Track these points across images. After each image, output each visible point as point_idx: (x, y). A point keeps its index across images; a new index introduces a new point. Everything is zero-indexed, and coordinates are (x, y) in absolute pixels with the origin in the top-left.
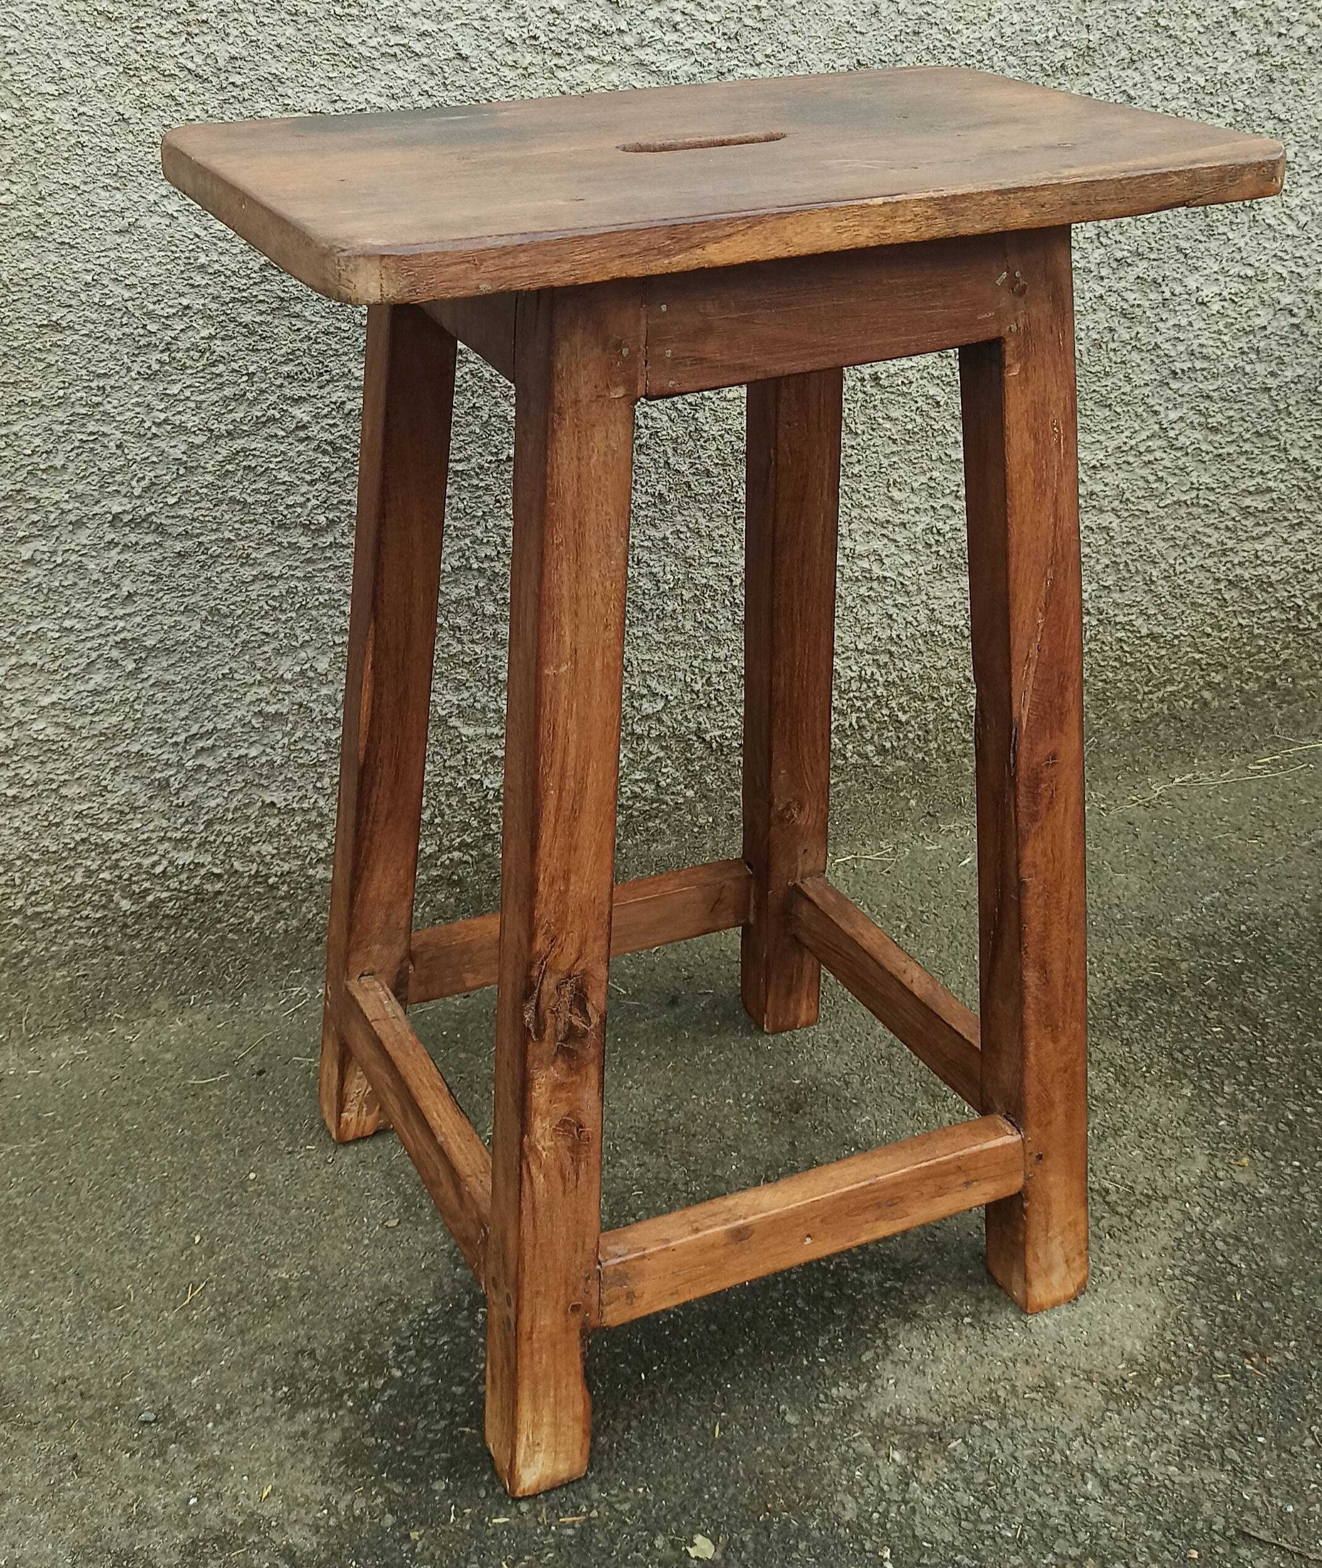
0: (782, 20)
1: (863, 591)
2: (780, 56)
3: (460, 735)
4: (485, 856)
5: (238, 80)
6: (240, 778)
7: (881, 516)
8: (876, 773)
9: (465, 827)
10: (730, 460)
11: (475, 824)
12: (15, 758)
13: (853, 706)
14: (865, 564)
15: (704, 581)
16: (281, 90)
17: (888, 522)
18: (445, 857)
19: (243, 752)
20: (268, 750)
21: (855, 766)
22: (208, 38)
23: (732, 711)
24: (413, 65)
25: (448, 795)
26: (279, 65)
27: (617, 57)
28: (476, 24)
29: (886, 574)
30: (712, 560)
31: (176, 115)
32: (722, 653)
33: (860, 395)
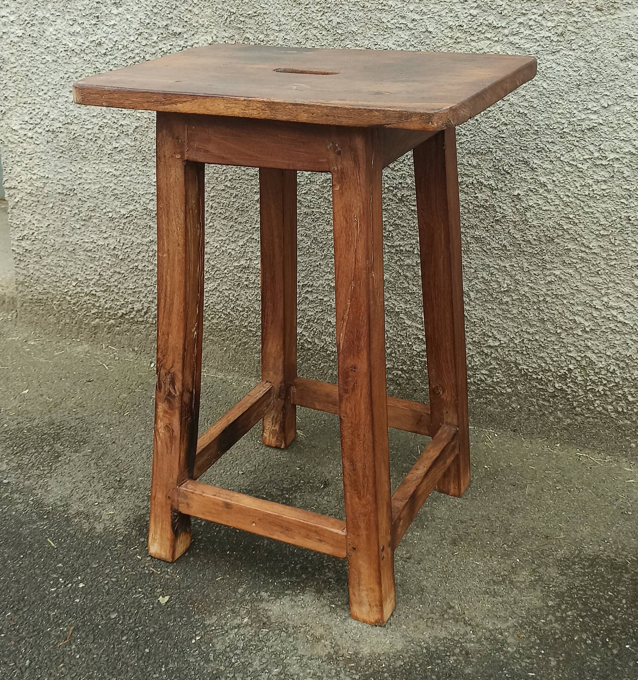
0: (590, 29)
1: (611, 326)
2: (586, 47)
3: (405, 323)
4: (412, 379)
5: (340, 31)
6: (320, 308)
7: (626, 290)
8: (613, 421)
9: (404, 363)
10: (543, 239)
11: (408, 363)
12: (248, 271)
13: (601, 382)
14: (615, 313)
15: (523, 293)
16: (356, 37)
17: (631, 295)
18: (394, 372)
19: (322, 298)
20: (331, 300)
21: (600, 413)
22: (330, 14)
23: (534, 360)
24: (408, 33)
25: (399, 346)
26: (356, 27)
27: (501, 39)
28: (436, 18)
29: (627, 322)
30: (529, 284)
31: (317, 43)
32: (531, 331)
33: (619, 226)
